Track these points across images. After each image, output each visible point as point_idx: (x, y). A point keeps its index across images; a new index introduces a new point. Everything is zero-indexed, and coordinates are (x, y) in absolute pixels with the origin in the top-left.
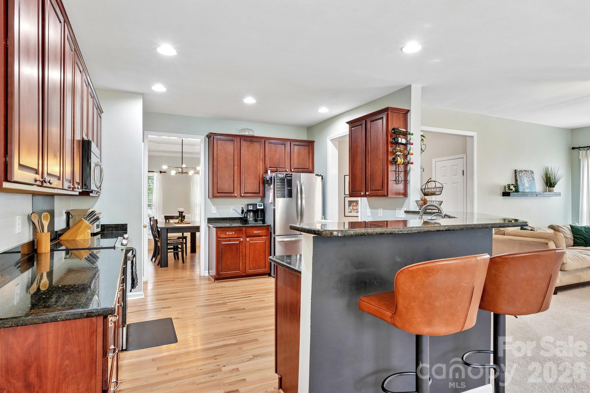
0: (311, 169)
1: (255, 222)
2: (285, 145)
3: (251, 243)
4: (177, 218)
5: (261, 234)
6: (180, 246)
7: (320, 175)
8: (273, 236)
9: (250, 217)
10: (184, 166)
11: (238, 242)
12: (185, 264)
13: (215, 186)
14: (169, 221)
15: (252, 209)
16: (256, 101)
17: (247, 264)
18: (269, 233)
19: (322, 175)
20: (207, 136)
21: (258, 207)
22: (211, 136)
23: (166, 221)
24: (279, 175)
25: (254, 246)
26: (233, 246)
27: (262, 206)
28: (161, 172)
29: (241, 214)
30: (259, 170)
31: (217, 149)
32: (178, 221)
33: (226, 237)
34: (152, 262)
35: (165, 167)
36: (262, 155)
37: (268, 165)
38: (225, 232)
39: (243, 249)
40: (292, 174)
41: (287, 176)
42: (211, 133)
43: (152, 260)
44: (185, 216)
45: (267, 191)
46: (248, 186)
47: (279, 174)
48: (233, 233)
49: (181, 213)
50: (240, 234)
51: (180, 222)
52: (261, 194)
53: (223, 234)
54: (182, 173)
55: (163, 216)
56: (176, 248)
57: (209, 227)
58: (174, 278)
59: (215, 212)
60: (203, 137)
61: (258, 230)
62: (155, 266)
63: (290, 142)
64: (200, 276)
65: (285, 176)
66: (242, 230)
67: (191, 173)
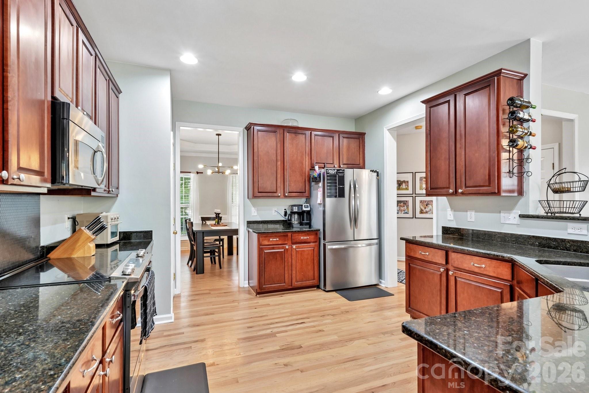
0: (361, 164)
1: (300, 225)
2: (333, 137)
3: (298, 251)
4: (213, 219)
5: (309, 241)
6: (217, 250)
7: (376, 172)
8: (322, 242)
9: (295, 220)
10: (220, 165)
11: (283, 250)
12: (222, 269)
13: (256, 185)
14: (206, 222)
15: (297, 210)
16: (307, 78)
17: (294, 275)
18: (317, 239)
19: (377, 171)
20: (246, 128)
21: (304, 209)
22: (251, 127)
23: (203, 222)
24: (330, 171)
25: (301, 254)
26: (278, 255)
27: (308, 207)
28: (197, 173)
29: (283, 216)
30: (304, 166)
31: (258, 141)
32: (214, 223)
33: (270, 244)
34: (188, 266)
35: (201, 166)
36: (308, 149)
37: (314, 161)
38: (268, 238)
39: (288, 258)
40: (344, 170)
41: (339, 173)
42: (251, 124)
43: (188, 264)
44: (222, 217)
45: (314, 190)
46: (292, 185)
47: (330, 169)
48: (278, 239)
49: (218, 214)
50: (285, 241)
51: (216, 223)
52: (307, 194)
53: (266, 241)
54: (218, 172)
55: (200, 217)
56: (212, 252)
57: (249, 231)
58: (210, 290)
59: (256, 214)
60: (242, 129)
61: (306, 235)
62: (191, 271)
63: (339, 134)
64: (239, 287)
65: (337, 172)
66: (287, 236)
67: (228, 172)
